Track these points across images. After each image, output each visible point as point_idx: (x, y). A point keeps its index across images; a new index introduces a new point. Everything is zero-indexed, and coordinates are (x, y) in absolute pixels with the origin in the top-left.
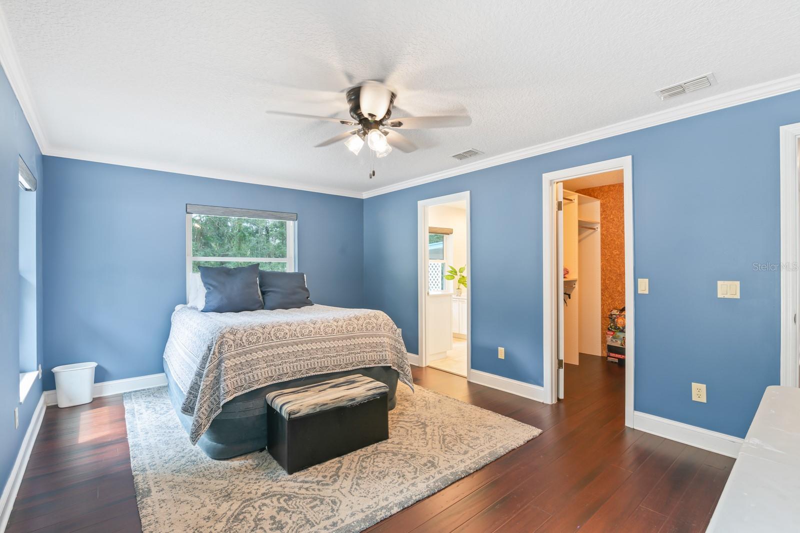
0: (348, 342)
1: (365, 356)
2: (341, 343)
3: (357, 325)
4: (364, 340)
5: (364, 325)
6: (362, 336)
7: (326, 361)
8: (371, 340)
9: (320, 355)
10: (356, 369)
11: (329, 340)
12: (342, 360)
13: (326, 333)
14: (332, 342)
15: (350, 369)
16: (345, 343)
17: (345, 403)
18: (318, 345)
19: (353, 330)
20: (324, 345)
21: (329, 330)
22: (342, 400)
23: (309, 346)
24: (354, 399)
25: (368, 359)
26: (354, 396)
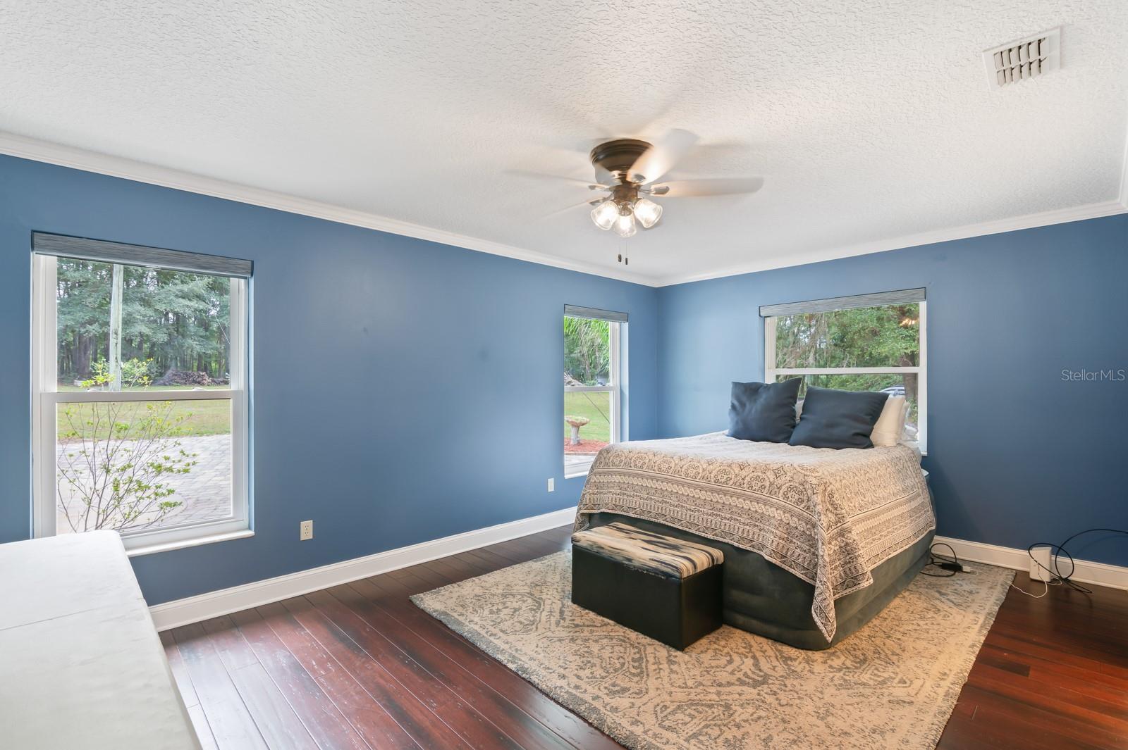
0: (716, 497)
1: (736, 528)
2: (703, 495)
3: (736, 476)
4: (740, 502)
5: (748, 479)
6: (739, 496)
7: (680, 513)
8: (755, 507)
9: (674, 501)
10: (719, 541)
11: (690, 486)
12: (701, 519)
13: (687, 475)
14: (693, 490)
15: (710, 536)
16: (709, 496)
17: (621, 559)
18: (675, 488)
19: (726, 482)
20: (682, 490)
21: (692, 472)
22: (618, 553)
23: (664, 486)
24: (630, 560)
25: (740, 533)
26: (631, 556)
